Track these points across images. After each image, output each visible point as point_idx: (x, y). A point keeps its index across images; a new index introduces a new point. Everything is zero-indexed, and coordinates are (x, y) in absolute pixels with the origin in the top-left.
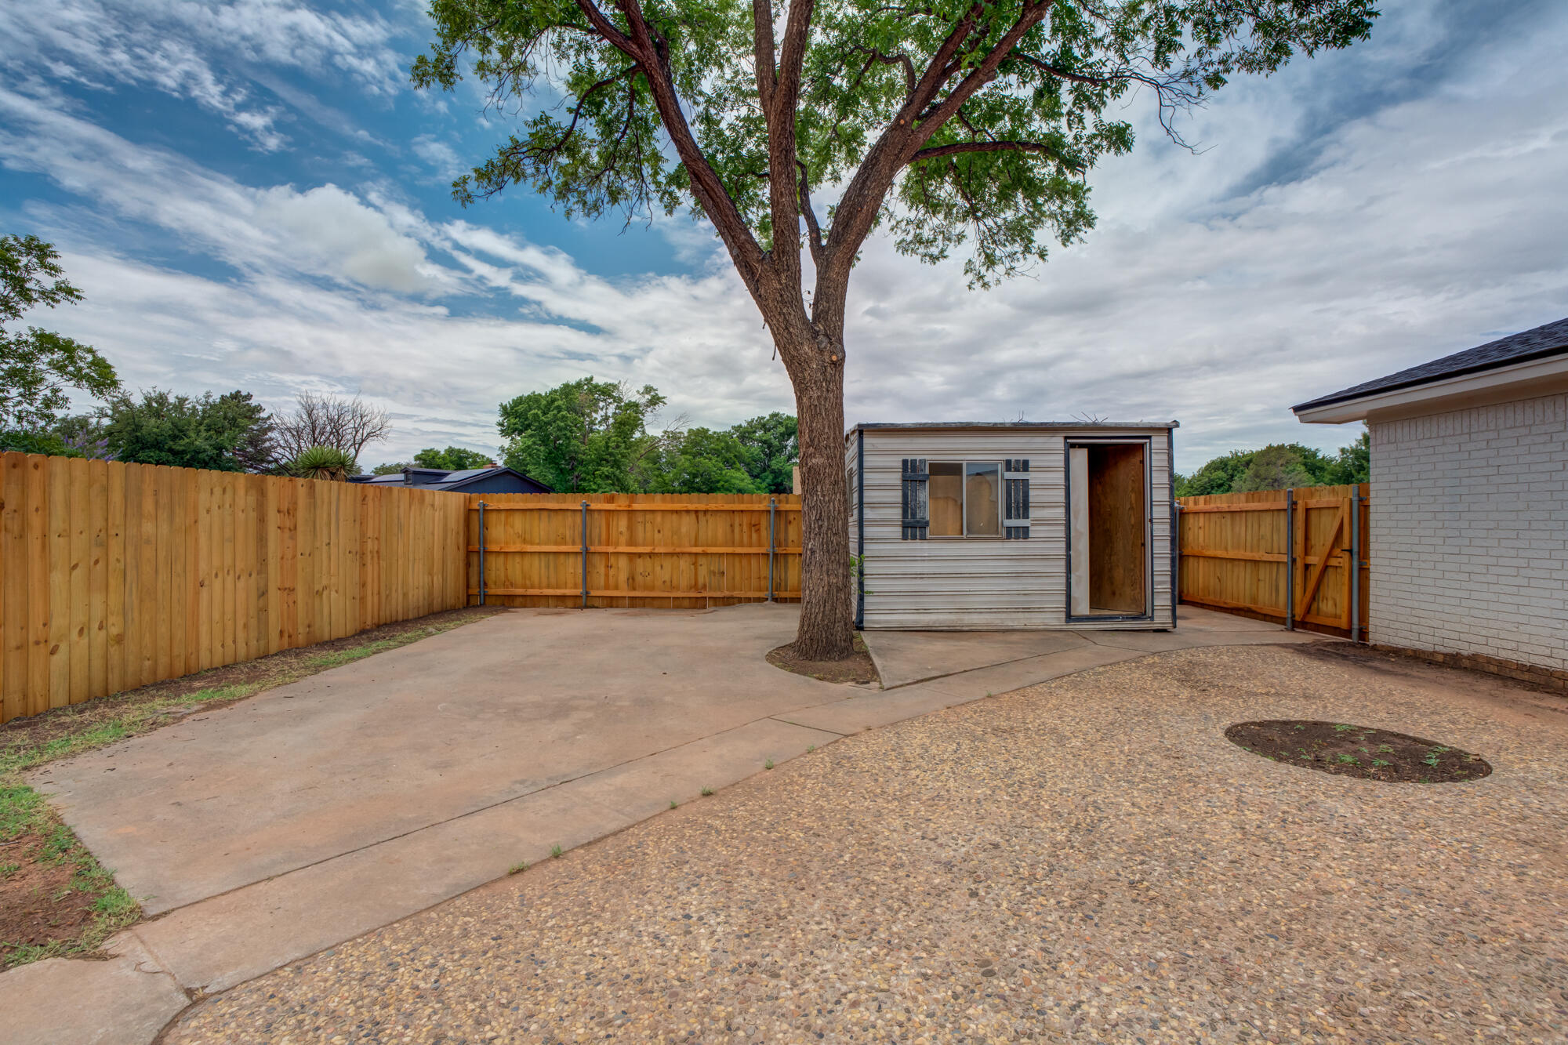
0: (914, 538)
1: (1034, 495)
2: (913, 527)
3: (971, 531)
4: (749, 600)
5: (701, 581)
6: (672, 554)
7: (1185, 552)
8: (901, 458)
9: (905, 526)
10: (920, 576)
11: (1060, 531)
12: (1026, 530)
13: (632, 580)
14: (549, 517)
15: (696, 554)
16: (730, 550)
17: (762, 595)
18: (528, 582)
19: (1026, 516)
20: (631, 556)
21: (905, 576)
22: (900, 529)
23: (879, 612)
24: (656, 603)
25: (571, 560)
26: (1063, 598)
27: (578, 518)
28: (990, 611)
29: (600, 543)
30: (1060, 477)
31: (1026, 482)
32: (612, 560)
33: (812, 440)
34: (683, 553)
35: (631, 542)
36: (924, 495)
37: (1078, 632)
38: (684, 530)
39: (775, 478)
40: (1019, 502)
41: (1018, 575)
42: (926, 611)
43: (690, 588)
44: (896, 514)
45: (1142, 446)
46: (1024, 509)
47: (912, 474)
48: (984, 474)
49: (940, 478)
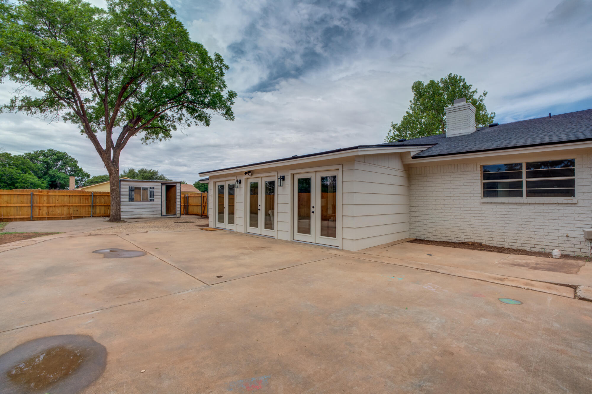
0: (131, 201)
1: (155, 194)
2: (131, 199)
3: (143, 200)
4: (85, 217)
5: (71, 213)
6: (62, 206)
7: (189, 204)
8: (128, 186)
9: (129, 199)
10: (133, 208)
11: (160, 200)
12: (154, 200)
13: (48, 213)
14: (18, 197)
15: (69, 206)
16: (80, 205)
17: (89, 215)
18: (9, 214)
19: (154, 197)
20: (48, 207)
21: (129, 208)
22: (128, 200)
23: (124, 215)
24: (56, 219)
25: (26, 208)
26: (161, 212)
27: (29, 197)
28: (147, 215)
29: (37, 203)
30: (160, 190)
31: (154, 191)
32: (41, 208)
33: (113, 184)
34: (65, 206)
35: (48, 203)
36: (133, 193)
37: (164, 218)
38: (65, 200)
39: (51, 178)
40: (152, 195)
41: (152, 208)
42: (134, 215)
43: (67, 215)
44: (128, 197)
45: (175, 186)
46: (153, 196)
47: (131, 189)
48: (145, 189)
49: (137, 190)
